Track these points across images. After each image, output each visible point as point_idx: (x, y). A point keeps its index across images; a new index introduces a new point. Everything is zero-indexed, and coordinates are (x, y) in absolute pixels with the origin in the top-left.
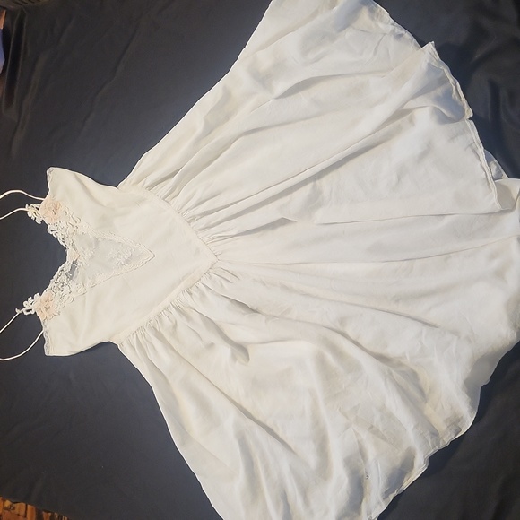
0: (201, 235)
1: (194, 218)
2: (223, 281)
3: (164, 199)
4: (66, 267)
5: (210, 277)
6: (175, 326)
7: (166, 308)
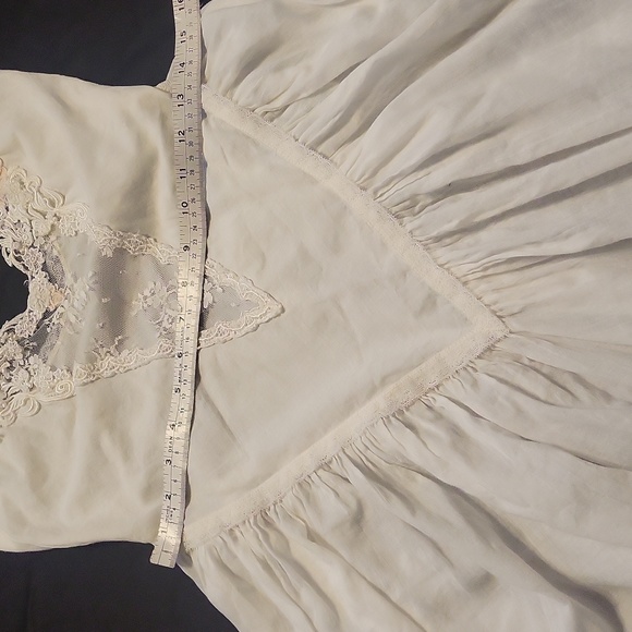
0: (442, 254)
1: (411, 205)
2: (520, 398)
3: (313, 147)
4: (24, 324)
5: (475, 384)
6: (358, 519)
7: (325, 465)
